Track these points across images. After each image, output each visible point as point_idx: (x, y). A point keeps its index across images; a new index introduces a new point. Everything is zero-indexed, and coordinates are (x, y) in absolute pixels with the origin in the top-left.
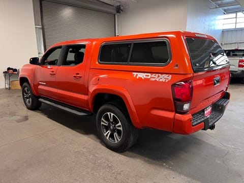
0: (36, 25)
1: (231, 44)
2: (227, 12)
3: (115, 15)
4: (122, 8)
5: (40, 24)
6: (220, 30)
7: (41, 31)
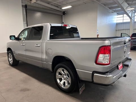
0: (23, 21)
1: (121, 30)
2: (118, 14)
3: (62, 16)
4: (65, 12)
5: (26, 21)
6: (115, 23)
7: (26, 24)
